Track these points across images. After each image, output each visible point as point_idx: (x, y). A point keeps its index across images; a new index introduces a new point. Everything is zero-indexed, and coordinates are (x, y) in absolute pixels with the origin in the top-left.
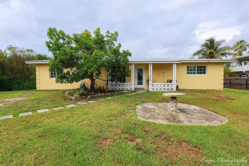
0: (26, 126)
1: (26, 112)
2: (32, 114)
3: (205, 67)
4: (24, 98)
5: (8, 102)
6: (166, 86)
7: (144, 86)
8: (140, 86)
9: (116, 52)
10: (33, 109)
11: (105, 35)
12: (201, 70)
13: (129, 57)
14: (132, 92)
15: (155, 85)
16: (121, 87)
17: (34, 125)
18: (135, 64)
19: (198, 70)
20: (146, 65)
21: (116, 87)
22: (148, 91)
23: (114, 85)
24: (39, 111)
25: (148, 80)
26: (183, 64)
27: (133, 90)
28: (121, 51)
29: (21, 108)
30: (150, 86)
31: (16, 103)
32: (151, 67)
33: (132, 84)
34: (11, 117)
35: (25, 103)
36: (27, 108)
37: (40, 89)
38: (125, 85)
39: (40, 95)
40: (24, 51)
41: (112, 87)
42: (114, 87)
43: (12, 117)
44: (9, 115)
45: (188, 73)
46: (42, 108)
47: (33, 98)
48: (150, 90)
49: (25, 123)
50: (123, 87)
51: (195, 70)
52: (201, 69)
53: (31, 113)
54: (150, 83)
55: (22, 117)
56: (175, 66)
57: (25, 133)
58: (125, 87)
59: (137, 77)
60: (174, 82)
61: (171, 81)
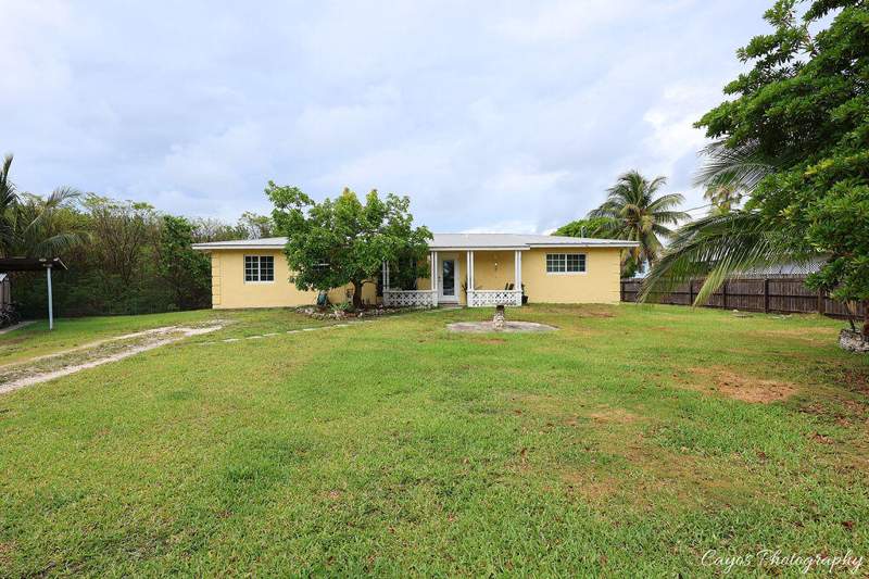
3: (583, 257)
6: (502, 295)
7: (457, 297)
8: (448, 298)
9: (402, 231)
11: (384, 201)
12: (576, 263)
13: (427, 240)
14: (433, 308)
15: (479, 295)
16: (410, 301)
18: (438, 252)
19: (569, 263)
20: (462, 255)
21: (399, 300)
22: (466, 307)
23: (403, 296)
25: (466, 284)
26: (535, 250)
27: (436, 305)
28: (413, 228)
30: (470, 296)
32: (470, 258)
33: (432, 293)
37: (221, 307)
38: (418, 296)
41: (392, 300)
42: (395, 300)
45: (549, 270)
48: (470, 305)
50: (414, 300)
51: (563, 263)
52: (576, 261)
54: (469, 290)
56: (518, 257)
58: (418, 300)
59: (442, 279)
60: (518, 288)
61: (512, 287)
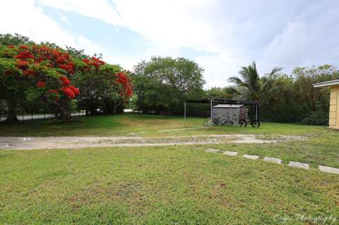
0: (293, 186)
1: (300, 161)
2: (308, 168)
4: (304, 139)
5: (283, 139)
10: (314, 160)
17: (305, 191)
24: (322, 168)
29: (295, 153)
31: (292, 143)
34: (279, 161)
35: (304, 146)
36: (303, 155)
37: (335, 127)
39: (333, 138)
40: (315, 70)
43: (280, 163)
44: (278, 158)
46: (329, 164)
47: (318, 141)
49: (292, 179)
53: (306, 166)
55: (291, 168)
57: (286, 198)
